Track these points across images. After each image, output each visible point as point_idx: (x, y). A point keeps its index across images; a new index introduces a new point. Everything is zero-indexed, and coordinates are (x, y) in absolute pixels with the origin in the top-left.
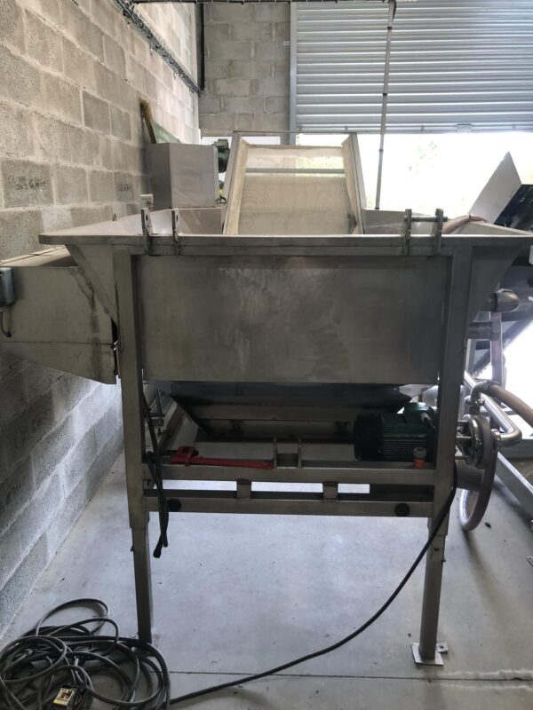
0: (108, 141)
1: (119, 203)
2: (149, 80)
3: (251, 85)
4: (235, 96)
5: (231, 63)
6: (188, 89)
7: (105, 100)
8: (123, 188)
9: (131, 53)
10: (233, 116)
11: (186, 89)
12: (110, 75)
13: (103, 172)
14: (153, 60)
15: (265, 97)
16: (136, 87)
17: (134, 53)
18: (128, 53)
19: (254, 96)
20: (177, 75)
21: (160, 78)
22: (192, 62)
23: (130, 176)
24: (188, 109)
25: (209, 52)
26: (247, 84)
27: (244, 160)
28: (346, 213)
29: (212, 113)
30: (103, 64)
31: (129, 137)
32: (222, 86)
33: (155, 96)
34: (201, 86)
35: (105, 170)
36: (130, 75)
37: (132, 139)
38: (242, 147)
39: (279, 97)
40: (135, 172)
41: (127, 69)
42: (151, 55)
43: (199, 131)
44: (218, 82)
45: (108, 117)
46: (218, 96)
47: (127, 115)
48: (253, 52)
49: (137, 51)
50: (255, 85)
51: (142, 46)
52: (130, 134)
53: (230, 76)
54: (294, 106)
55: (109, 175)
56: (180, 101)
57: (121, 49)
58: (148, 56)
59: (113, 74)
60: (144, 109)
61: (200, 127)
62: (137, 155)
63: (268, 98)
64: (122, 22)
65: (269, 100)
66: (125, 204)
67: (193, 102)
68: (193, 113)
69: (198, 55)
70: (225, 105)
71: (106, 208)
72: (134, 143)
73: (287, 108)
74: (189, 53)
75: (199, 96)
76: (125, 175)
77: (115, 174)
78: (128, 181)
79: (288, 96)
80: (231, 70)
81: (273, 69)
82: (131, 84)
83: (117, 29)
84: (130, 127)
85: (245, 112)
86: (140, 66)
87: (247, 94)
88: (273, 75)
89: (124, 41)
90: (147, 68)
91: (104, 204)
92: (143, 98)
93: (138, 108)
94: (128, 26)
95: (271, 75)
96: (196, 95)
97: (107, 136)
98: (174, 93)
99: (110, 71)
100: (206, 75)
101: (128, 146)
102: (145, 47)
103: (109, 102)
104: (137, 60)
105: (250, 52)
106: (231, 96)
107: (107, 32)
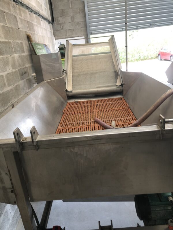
0: (13, 58)
1: (22, 81)
2: (30, 25)
3: (71, 18)
4: (66, 23)
5: (63, 10)
6: (48, 23)
7: (9, 41)
8: (23, 74)
9: (20, 17)
10: (66, 31)
11: (47, 23)
12: (10, 29)
13: (12, 72)
14: (31, 16)
15: (77, 22)
16: (24, 30)
17: (21, 16)
18: (18, 17)
19: (73, 22)
20: (42, 19)
21: (35, 23)
22: (48, 12)
23: (26, 68)
24: (49, 31)
25: (54, 7)
26: (70, 18)
27: (71, 52)
28: (114, 71)
29: (58, 30)
30: (6, 25)
31: (24, 52)
32: (60, 19)
33: (34, 30)
34: (53, 21)
35: (14, 70)
36: (20, 26)
37: (25, 52)
38: (70, 46)
39: (82, 21)
40: (28, 65)
41: (19, 24)
42: (30, 14)
43: (54, 38)
44: (59, 18)
45: (12, 47)
46: (59, 24)
47: (21, 43)
48: (70, 5)
49: (23, 15)
50: (73, 18)
51: (25, 12)
52: (24, 51)
53: (63, 15)
54: (88, 24)
55: (16, 72)
56: (45, 29)
57: (15, 16)
58: (28, 15)
59: (12, 28)
60: (29, 38)
61: (54, 36)
62: (29, 58)
63: (78, 22)
64: (13, 4)
65: (79, 23)
66: (25, 80)
67: (50, 27)
68: (51, 32)
69: (50, 9)
70: (62, 27)
71: (16, 86)
72: (26, 53)
73: (86, 26)
74: (46, 8)
75: (52, 25)
76: (24, 68)
77: (19, 70)
78: (25, 70)
79: (86, 21)
80: (63, 13)
81: (79, 11)
82: (22, 30)
83: (11, 8)
84: (23, 48)
85: (70, 29)
86: (25, 21)
87: (70, 22)
88: (79, 13)
89: (16, 12)
90: (29, 20)
91: (15, 85)
92: (28, 34)
93: (26, 38)
94: (17, 6)
95: (78, 14)
96: (51, 25)
97: (13, 56)
98: (42, 26)
99: (10, 27)
100: (54, 16)
101: (24, 56)
102: (26, 12)
103: (11, 41)
104: (23, 19)
105: (69, 5)
106: (64, 23)
107: (6, 11)
